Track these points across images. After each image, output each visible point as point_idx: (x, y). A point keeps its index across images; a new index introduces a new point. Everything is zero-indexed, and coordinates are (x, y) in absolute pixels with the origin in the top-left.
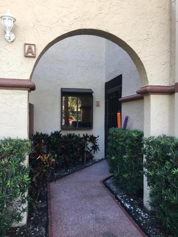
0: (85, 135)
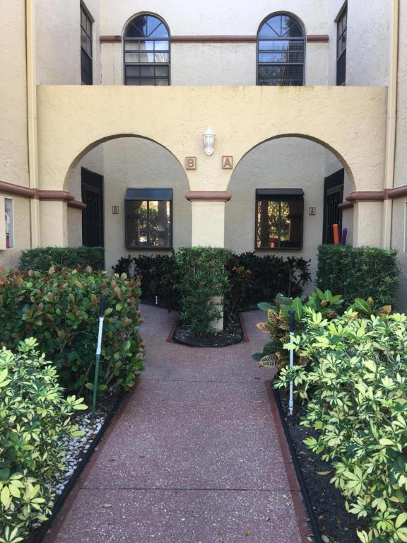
0: (291, 258)
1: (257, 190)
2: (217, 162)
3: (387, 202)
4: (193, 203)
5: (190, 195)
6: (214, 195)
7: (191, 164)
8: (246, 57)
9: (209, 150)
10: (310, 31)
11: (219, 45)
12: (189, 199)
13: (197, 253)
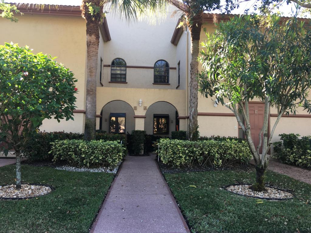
1: (154, 114)
2: (142, 108)
3: (186, 119)
4: (136, 119)
5: (135, 116)
6: (141, 117)
7: (136, 108)
8: (151, 74)
9: (140, 105)
10: (170, 66)
11: (142, 69)
12: (134, 117)
13: (137, 131)
